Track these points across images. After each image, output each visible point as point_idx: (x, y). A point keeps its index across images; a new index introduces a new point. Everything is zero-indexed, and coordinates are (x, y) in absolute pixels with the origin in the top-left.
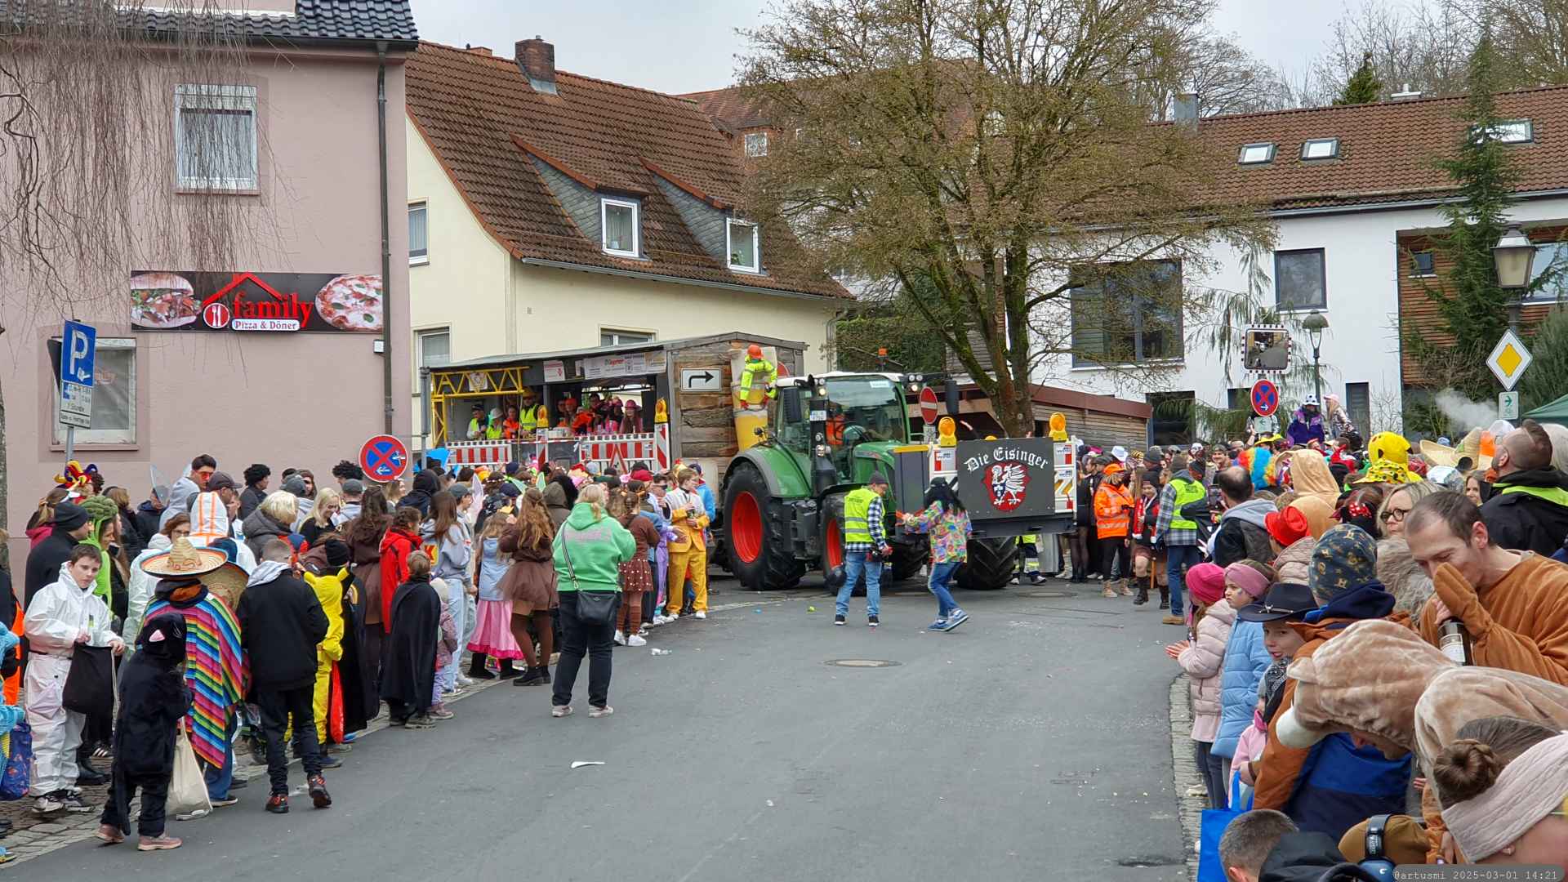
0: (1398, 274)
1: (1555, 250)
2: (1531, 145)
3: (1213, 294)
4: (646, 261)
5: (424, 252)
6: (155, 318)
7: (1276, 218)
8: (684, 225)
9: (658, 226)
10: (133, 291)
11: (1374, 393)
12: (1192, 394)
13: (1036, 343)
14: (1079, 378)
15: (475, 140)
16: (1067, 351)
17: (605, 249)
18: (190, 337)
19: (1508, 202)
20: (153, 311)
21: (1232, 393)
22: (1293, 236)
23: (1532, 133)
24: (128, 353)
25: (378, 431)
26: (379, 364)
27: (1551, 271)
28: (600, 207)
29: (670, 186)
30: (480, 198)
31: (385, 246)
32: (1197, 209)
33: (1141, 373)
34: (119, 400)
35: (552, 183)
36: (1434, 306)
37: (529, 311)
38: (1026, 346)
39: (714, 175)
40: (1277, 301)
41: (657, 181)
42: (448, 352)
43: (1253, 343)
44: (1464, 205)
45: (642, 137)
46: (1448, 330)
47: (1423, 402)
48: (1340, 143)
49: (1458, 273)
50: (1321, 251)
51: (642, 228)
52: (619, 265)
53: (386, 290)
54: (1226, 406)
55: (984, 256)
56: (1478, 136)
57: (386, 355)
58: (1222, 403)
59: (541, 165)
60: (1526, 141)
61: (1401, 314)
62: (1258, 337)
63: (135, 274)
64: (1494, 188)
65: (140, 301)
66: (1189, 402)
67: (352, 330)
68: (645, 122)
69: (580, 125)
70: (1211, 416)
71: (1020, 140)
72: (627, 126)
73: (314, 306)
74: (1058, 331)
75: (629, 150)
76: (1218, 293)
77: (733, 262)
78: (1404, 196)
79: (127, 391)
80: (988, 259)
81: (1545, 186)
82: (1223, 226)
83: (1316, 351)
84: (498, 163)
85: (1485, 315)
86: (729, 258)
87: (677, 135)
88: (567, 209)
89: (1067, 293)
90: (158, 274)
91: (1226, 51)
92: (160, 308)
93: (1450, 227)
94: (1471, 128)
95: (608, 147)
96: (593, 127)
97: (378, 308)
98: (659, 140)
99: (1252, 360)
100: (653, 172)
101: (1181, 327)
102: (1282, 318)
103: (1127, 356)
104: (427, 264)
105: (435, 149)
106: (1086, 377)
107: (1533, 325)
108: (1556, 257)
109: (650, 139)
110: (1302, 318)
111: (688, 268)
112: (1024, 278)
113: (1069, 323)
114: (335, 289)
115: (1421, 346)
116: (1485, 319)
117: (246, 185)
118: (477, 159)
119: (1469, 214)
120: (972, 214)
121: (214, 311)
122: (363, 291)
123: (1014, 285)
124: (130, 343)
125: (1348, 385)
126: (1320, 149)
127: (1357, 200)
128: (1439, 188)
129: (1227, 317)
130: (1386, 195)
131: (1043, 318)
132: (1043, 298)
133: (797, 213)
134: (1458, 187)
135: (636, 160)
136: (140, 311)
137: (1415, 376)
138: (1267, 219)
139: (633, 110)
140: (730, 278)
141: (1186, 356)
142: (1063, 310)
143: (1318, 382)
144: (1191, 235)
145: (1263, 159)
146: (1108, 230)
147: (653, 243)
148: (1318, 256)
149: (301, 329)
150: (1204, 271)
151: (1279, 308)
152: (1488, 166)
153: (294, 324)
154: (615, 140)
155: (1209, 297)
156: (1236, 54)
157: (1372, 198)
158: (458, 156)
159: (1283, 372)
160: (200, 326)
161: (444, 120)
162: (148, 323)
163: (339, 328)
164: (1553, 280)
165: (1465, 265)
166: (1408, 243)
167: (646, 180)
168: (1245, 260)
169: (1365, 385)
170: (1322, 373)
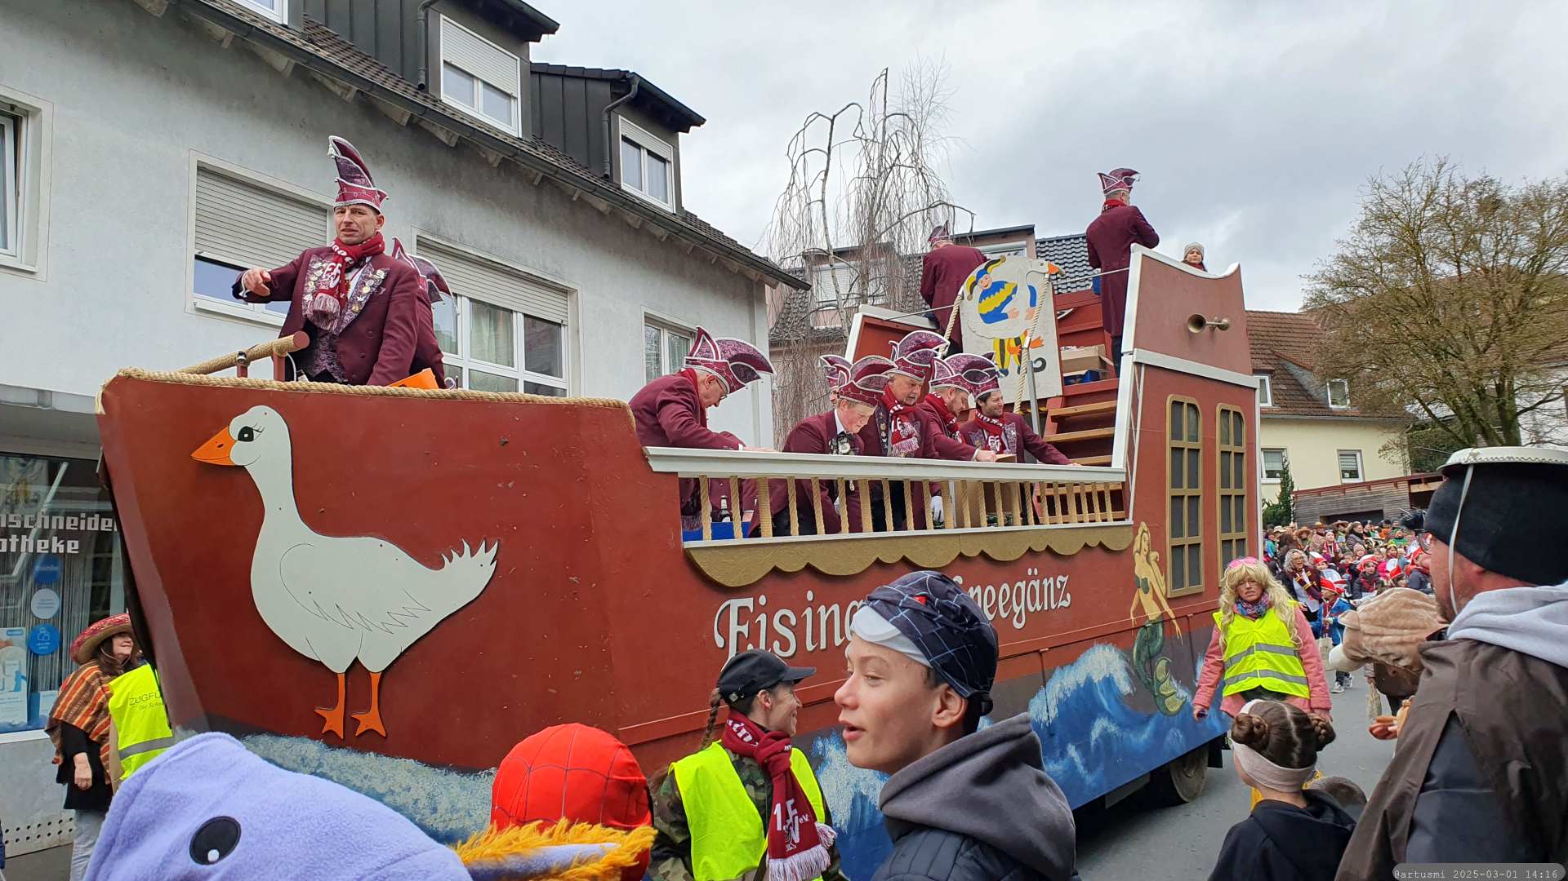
4: (1277, 408)
8: (1301, 385)
9: (1284, 387)
29: (1290, 364)
41: (1282, 362)
45: (1273, 338)
51: (1273, 390)
68: (1274, 329)
72: (1263, 333)
75: (1264, 347)
77: (1333, 403)
86: (1330, 401)
87: (1295, 335)
98: (1283, 339)
100: (1279, 357)
109: (1278, 338)
111: (1304, 410)
112: (1511, 399)
123: (1503, 404)
132: (1526, 410)
135: (1269, 352)
139: (1267, 324)
140: (1332, 413)
147: (1281, 397)
154: (1255, 342)
167: (1276, 362)
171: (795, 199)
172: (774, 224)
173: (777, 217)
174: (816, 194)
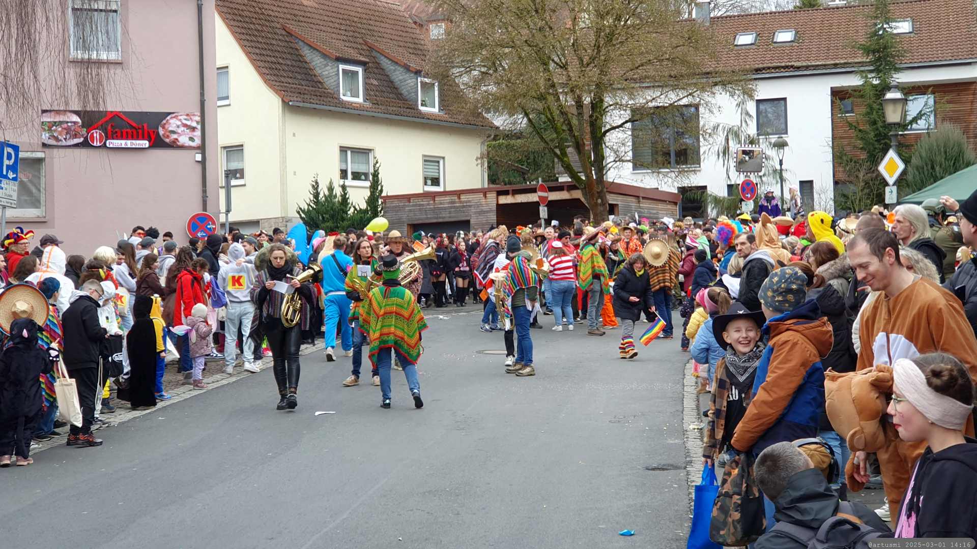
0: (832, 114)
1: (925, 100)
2: (912, 35)
3: (718, 125)
4: (368, 104)
5: (227, 98)
6: (57, 139)
7: (755, 79)
8: (392, 82)
9: (375, 82)
10: (43, 122)
11: (816, 186)
12: (705, 187)
13: (609, 156)
14: (635, 177)
15: (259, 28)
16: (629, 161)
17: (342, 97)
18: (78, 152)
19: (898, 70)
20: (55, 134)
21: (730, 187)
22: (766, 90)
23: (913, 28)
24: (40, 161)
25: (198, 210)
26: (199, 168)
27: (923, 112)
28: (338, 70)
29: (383, 58)
30: (262, 64)
31: (202, 94)
32: (708, 73)
33: (673, 175)
34: (34, 190)
35: (307, 53)
36: (852, 133)
37: (294, 135)
38: (603, 158)
39: (411, 51)
40: (758, 130)
41: (374, 54)
42: (243, 160)
43: (741, 156)
44: (871, 71)
45: (365, 26)
46: (861, 149)
47: (845, 192)
48: (797, 33)
49: (868, 114)
50: (785, 99)
51: (366, 84)
52: (351, 107)
53: (203, 122)
54: (726, 195)
55: (576, 102)
56: (880, 29)
57: (203, 163)
58: (723, 193)
59: (301, 43)
60: (910, 33)
61: (834, 138)
62: (744, 152)
63: (44, 111)
64: (889, 61)
65: (47, 128)
66: (704, 192)
67: (182, 147)
68: (367, 17)
69: (326, 18)
70: (717, 201)
71: (599, 31)
72: (356, 19)
73: (158, 133)
74: (623, 148)
75: (356, 35)
76: (721, 126)
77: (422, 105)
78: (835, 66)
79: (40, 184)
80: (579, 104)
81: (920, 60)
82: (724, 84)
83: (781, 161)
84: (274, 42)
85: (883, 139)
86: (420, 102)
87: (387, 25)
88: (318, 71)
89: (629, 125)
90: (58, 112)
92: (60, 133)
93: (863, 85)
94: (876, 25)
95: (343, 33)
96: (333, 20)
97: (198, 133)
98: (376, 29)
99: (741, 166)
100: (371, 48)
101: (699, 147)
102: (761, 141)
103: (666, 163)
104: (229, 105)
105: (233, 33)
106: (640, 177)
107: (912, 145)
108: (926, 104)
109: (370, 27)
110: (773, 141)
111: (394, 109)
112: (602, 116)
113: (630, 144)
114: (172, 121)
115: (845, 158)
116: (883, 142)
117: (113, 56)
118: (260, 39)
119: (873, 78)
120: (569, 76)
121: (95, 135)
122: (188, 123)
123: (596, 120)
124: (40, 155)
125: (801, 182)
126: (785, 36)
127: (807, 68)
128: (856, 60)
129: (727, 140)
130: (825, 65)
131: (614, 141)
132: (614, 128)
133: (461, 75)
134: (868, 60)
135: (361, 41)
136: (47, 135)
137: (842, 176)
138: (751, 80)
139: (359, 10)
140: (421, 115)
141: (702, 164)
142: (626, 135)
143: (782, 180)
144: (703, 90)
145: (750, 43)
146: (653, 87)
147: (372, 93)
148: (783, 102)
149: (151, 147)
150: (711, 112)
151: (758, 135)
152: (885, 48)
153: (145, 143)
154: (348, 28)
155: (716, 128)
157: (816, 67)
158: (248, 37)
159: (760, 174)
160: (86, 144)
161: (240, 15)
162: (53, 142)
163: (174, 145)
164: (924, 118)
165: (872, 109)
166: (838, 94)
167: (368, 53)
168: (738, 105)
169: (811, 182)
170: (784, 174)
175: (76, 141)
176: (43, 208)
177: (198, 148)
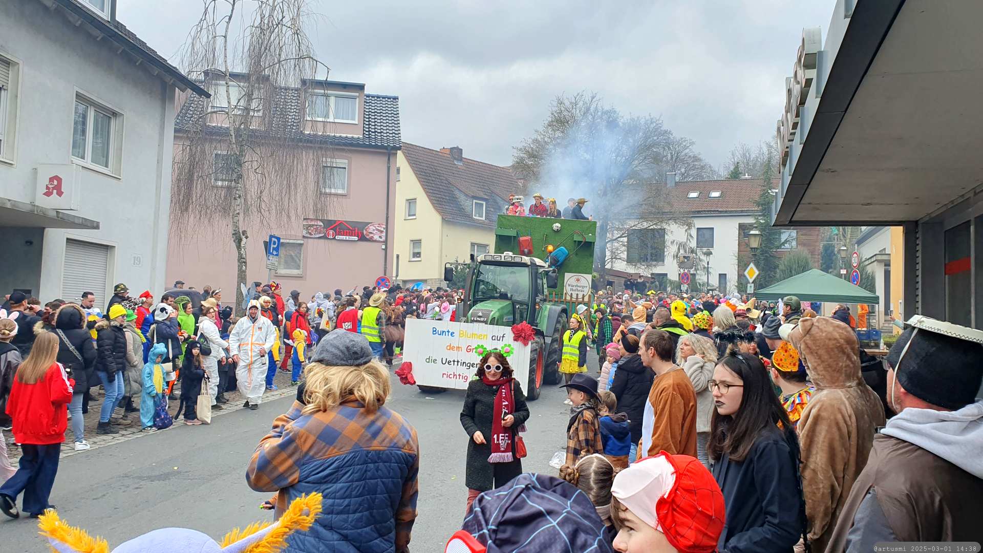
0: (739, 237)
1: (790, 232)
4: (487, 221)
5: (415, 215)
9: (493, 210)
10: (304, 225)
11: (728, 277)
12: (665, 274)
14: (628, 268)
15: (434, 179)
17: (473, 216)
18: (322, 241)
20: (310, 232)
21: (678, 276)
22: (702, 223)
24: (301, 245)
25: (382, 275)
26: (384, 252)
27: (788, 240)
28: (473, 203)
29: (496, 197)
31: (387, 214)
32: (666, 213)
34: (297, 260)
35: (457, 192)
37: (447, 236)
38: (605, 256)
40: (697, 245)
41: (493, 195)
42: (420, 248)
43: (682, 259)
44: (760, 216)
45: (490, 180)
48: (722, 193)
50: (712, 228)
51: (487, 210)
52: (478, 222)
53: (387, 229)
54: (677, 279)
56: (766, 193)
57: (386, 250)
58: (675, 278)
59: (455, 188)
62: (685, 257)
65: (306, 228)
66: (665, 277)
67: (376, 241)
68: (492, 175)
69: (470, 175)
70: (671, 282)
72: (485, 176)
73: (363, 233)
75: (484, 184)
76: (676, 241)
78: (742, 211)
79: (301, 257)
82: (674, 219)
83: (708, 262)
84: (441, 187)
87: (502, 180)
88: (462, 203)
90: (312, 220)
91: (696, 159)
92: (312, 231)
93: (755, 223)
94: (763, 190)
95: (475, 182)
96: (474, 177)
97: (384, 234)
98: (496, 182)
99: (682, 264)
100: (491, 192)
101: (664, 251)
102: (698, 251)
104: (415, 219)
106: (630, 267)
107: (781, 258)
108: (790, 235)
109: (493, 180)
110: (704, 251)
113: (625, 249)
114: (370, 227)
115: (743, 263)
117: (340, 191)
118: (433, 185)
119: (761, 219)
121: (330, 233)
122: (379, 228)
124: (302, 242)
125: (720, 274)
126: (715, 194)
127: (726, 212)
128: (751, 209)
129: (679, 249)
130: (736, 211)
134: (759, 209)
136: (306, 231)
139: (488, 171)
141: (664, 261)
143: (708, 273)
145: (696, 197)
147: (490, 215)
148: (711, 230)
149: (359, 240)
151: (697, 247)
152: (769, 203)
153: (356, 238)
154: (481, 181)
155: (673, 242)
156: (700, 160)
157: (730, 212)
158: (427, 184)
159: (696, 269)
160: (325, 237)
161: (424, 172)
162: (309, 236)
163: (371, 240)
164: (788, 243)
166: (742, 227)
167: (489, 194)
168: (686, 231)
169: (726, 274)
170: (709, 270)
171: (204, 32)
172: (187, 45)
173: (190, 40)
174: (220, 31)
175: (321, 235)
176: (301, 270)
177: (383, 242)
